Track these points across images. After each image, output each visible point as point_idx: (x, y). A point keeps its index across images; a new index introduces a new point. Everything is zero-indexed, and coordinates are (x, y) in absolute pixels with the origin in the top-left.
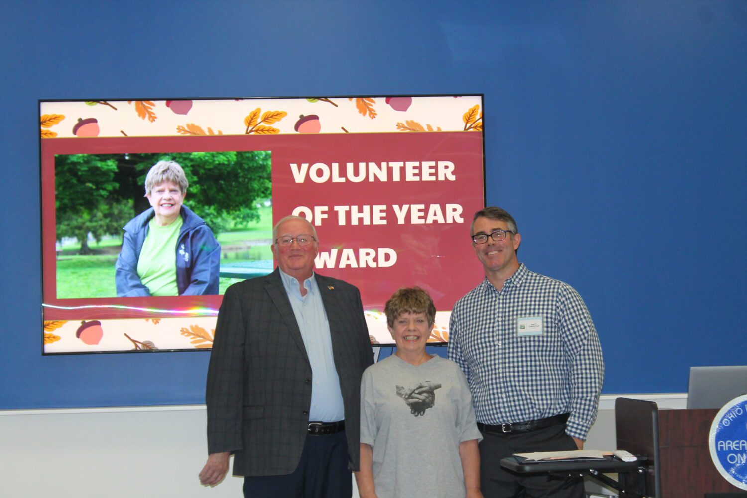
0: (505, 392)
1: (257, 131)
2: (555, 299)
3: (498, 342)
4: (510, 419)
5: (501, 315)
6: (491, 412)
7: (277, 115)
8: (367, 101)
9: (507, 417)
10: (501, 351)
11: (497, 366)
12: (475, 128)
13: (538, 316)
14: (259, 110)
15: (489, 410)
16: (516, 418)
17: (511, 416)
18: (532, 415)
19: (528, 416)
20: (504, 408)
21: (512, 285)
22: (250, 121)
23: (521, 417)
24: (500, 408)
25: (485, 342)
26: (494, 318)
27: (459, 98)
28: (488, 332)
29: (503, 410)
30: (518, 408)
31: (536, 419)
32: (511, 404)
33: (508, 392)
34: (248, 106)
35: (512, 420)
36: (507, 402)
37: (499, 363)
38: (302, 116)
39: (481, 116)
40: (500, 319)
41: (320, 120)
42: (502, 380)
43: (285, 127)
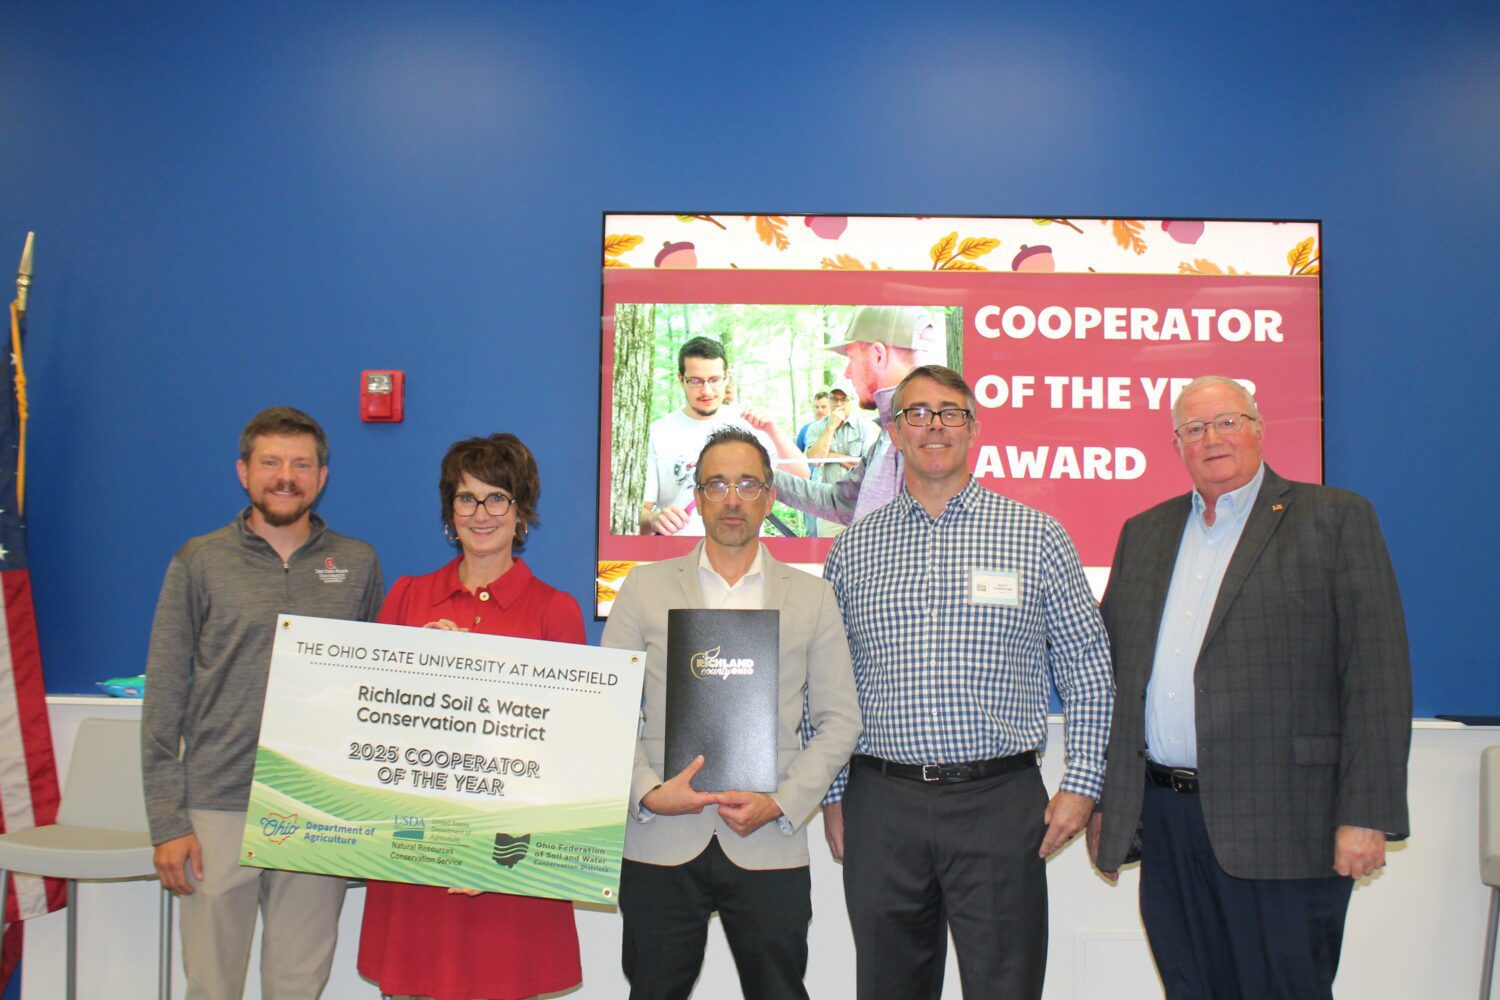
0: (938, 705)
1: (952, 268)
2: (1039, 542)
3: (931, 610)
4: (940, 755)
5: (937, 561)
6: (899, 740)
7: (984, 245)
8: (1131, 227)
9: (936, 751)
10: (935, 628)
11: (925, 655)
12: (1309, 273)
13: (1010, 571)
14: (954, 236)
15: (895, 735)
16: (953, 754)
17: (943, 750)
18: (981, 751)
19: (974, 752)
20: (933, 733)
21: (957, 509)
22: (940, 252)
23: (961, 754)
24: (924, 733)
25: (904, 608)
26: (924, 566)
27: (1281, 225)
28: (912, 590)
29: (929, 737)
30: (959, 737)
31: (987, 758)
32: (946, 728)
33: (944, 705)
34: (937, 229)
35: (945, 758)
36: (939, 723)
37: (930, 650)
38: (1024, 247)
39: (1317, 255)
40: (936, 569)
41: (1054, 254)
42: (933, 682)
43: (999, 261)
